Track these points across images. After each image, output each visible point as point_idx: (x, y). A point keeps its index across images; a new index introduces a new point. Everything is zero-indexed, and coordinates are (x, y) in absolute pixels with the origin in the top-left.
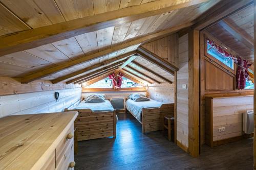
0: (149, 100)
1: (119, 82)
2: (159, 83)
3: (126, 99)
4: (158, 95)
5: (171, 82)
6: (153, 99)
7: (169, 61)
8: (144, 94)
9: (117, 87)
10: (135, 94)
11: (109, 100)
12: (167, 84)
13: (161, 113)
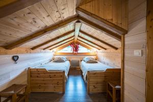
0: (97, 62)
1: (76, 49)
2: (106, 49)
3: (81, 61)
4: (105, 59)
5: (116, 49)
6: (100, 62)
7: (114, 22)
8: (94, 57)
9: (75, 52)
10: (86, 57)
11: (69, 61)
12: (113, 50)
13: (105, 77)
